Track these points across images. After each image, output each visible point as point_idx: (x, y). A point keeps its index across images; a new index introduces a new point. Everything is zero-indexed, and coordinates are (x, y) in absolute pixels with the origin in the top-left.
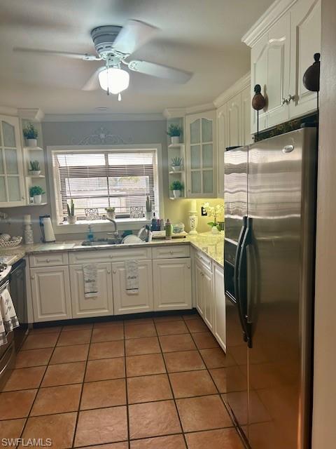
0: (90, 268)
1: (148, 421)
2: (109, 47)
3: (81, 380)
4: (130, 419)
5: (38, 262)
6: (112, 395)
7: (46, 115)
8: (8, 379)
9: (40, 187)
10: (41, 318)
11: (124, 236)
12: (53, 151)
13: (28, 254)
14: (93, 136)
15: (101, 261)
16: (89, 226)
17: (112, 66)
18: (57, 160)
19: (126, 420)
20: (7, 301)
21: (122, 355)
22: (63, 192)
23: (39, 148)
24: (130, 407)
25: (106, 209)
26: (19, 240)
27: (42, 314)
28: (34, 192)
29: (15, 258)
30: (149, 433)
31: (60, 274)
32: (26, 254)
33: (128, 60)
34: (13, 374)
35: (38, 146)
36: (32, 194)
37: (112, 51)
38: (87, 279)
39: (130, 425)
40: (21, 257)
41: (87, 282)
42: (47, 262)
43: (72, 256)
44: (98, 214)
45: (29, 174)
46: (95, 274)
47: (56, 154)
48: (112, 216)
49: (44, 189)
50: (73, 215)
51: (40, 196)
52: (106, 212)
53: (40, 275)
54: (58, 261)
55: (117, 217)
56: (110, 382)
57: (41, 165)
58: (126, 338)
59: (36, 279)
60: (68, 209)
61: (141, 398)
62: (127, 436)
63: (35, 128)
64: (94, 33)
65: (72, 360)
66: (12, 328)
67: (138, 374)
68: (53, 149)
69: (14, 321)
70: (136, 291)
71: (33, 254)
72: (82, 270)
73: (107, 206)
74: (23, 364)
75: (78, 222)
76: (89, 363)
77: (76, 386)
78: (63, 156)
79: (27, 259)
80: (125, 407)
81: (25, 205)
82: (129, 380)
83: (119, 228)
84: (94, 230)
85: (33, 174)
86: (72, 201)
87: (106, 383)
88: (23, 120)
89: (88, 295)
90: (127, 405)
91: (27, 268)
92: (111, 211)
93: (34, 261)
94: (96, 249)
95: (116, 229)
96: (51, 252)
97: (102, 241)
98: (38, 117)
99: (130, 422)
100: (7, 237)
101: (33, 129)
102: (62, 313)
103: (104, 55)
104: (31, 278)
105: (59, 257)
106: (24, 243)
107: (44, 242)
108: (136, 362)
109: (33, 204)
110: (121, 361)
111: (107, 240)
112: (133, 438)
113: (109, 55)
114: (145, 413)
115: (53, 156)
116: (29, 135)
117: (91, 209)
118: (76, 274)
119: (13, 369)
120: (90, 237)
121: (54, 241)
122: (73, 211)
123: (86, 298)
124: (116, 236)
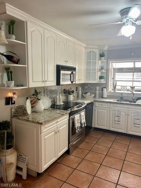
0: (118, 111)
1: (128, 181)
2: (126, 17)
3: (105, 154)
4: (120, 176)
5: (98, 104)
6: (116, 165)
7: (109, 47)
8: (81, 144)
9: (104, 76)
10: (97, 126)
11: (137, 100)
12: (110, 62)
13: (95, 101)
14: (128, 54)
15: (124, 109)
16: (122, 94)
17: (127, 25)
18: (112, 65)
19: (118, 176)
20: (83, 116)
21: (126, 151)
22: (113, 78)
23: (104, 61)
24: (122, 172)
25: (131, 87)
26: (93, 95)
27: (97, 125)
28: (101, 78)
29: (89, 102)
30: (127, 186)
31: (106, 111)
32: (94, 101)
33: (136, 21)
34: (83, 143)
35: (104, 60)
36: (100, 79)
37: (128, 18)
38: (116, 115)
39: (120, 179)
40: (91, 101)
41: (116, 116)
42: (102, 105)
43: (112, 105)
44: (126, 89)
45: (100, 71)
46: (120, 114)
47: (112, 63)
48: (133, 90)
49: (105, 77)
50: (115, 88)
51: (103, 79)
52: (130, 88)
53: (98, 110)
54: (106, 105)
55: (136, 91)
56: (117, 159)
57: (105, 67)
58: (130, 145)
59: (97, 111)
60: (114, 85)
61: (128, 171)
62: (117, 182)
63: (104, 53)
64: (121, 12)
65: (104, 145)
66: (83, 126)
67: (130, 161)
68: (111, 61)
69: (84, 124)
70: (138, 126)
71: (97, 101)
72: (115, 111)
73: (131, 85)
74: (87, 140)
75: (117, 91)
76: (111, 149)
77: (103, 155)
78: (115, 63)
79: (94, 103)
80: (120, 171)
81: (96, 82)
82: (125, 162)
83: (135, 96)
84: (124, 95)
85: (101, 71)
86: (116, 82)
87: (115, 159)
88: (100, 50)
89: (116, 122)
90: (121, 171)
91: (94, 106)
92: (133, 88)
93: (97, 104)
94: (121, 103)
95: (134, 96)
96: (103, 102)
97: (126, 100)
98: (106, 48)
99: (120, 178)
100: (89, 94)
101: (103, 53)
102: (105, 126)
103: (125, 20)
104: (95, 111)
105: (106, 104)
106: (95, 97)
107: (102, 97)
108: (131, 156)
109: (100, 82)
110: (125, 153)
111: (129, 100)
112: (119, 184)
113: (127, 20)
114: (128, 177)
115: (110, 64)
116: (102, 55)
117: (124, 86)
118: (112, 113)
119: (84, 141)
120: (122, 98)
121: (106, 98)
122: (116, 86)
123: (115, 123)
124: (133, 99)
